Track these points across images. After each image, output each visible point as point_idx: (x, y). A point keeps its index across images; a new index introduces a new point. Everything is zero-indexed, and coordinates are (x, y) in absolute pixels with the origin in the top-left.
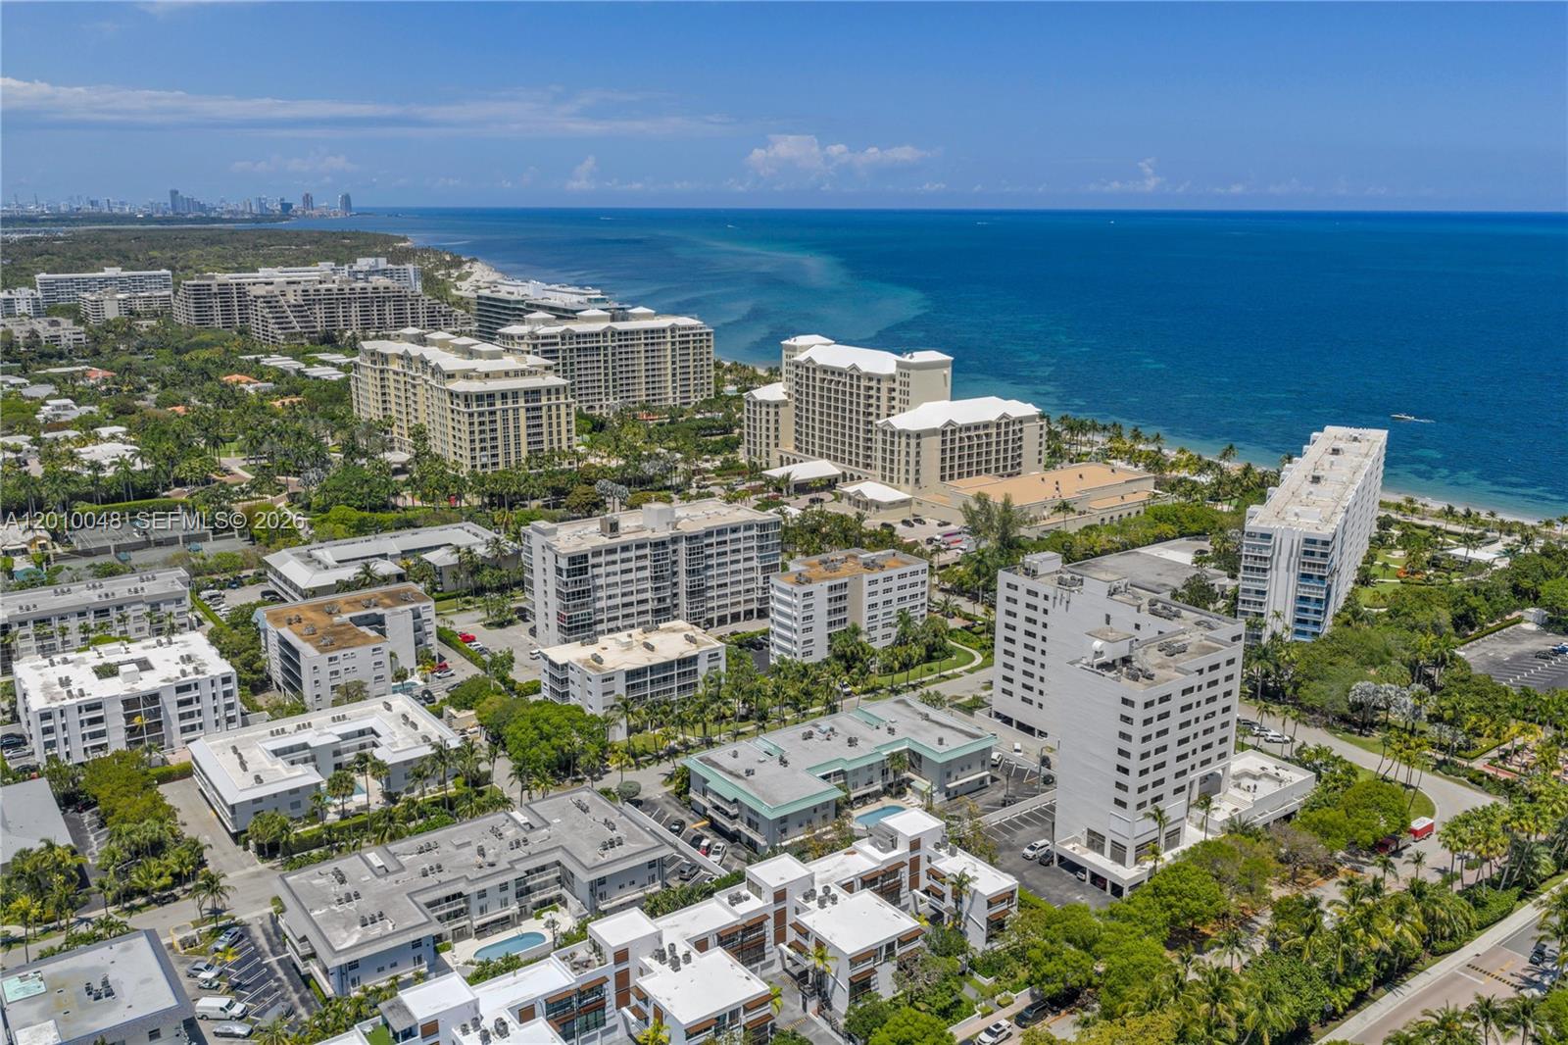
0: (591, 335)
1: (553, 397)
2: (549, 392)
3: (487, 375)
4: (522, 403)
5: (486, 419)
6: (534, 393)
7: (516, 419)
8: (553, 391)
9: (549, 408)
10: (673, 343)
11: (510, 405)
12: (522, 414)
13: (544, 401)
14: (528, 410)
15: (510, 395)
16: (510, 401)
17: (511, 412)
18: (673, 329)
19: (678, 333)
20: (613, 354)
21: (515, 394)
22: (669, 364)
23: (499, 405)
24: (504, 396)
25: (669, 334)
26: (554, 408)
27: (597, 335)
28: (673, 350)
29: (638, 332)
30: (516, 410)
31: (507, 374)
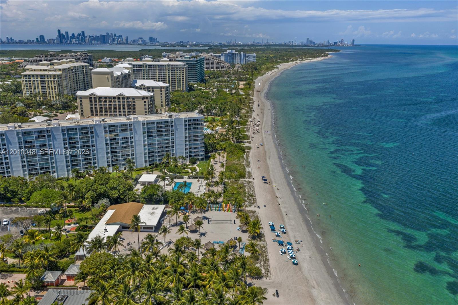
0: (139, 65)
1: (49, 78)
2: (48, 76)
3: (35, 70)
4: (39, 79)
5: (28, 82)
6: (42, 76)
7: (38, 84)
8: (49, 76)
9: (48, 81)
10: (169, 70)
11: (35, 79)
12: (39, 82)
13: (46, 79)
14: (41, 81)
15: (35, 76)
16: (35, 78)
17: (36, 81)
18: (168, 65)
19: (170, 67)
20: (146, 72)
21: (37, 76)
22: (167, 77)
23: (32, 79)
24: (33, 76)
25: (167, 67)
26: (50, 81)
27: (141, 66)
28: (169, 73)
29: (156, 66)
30: (37, 81)
31: (41, 70)
